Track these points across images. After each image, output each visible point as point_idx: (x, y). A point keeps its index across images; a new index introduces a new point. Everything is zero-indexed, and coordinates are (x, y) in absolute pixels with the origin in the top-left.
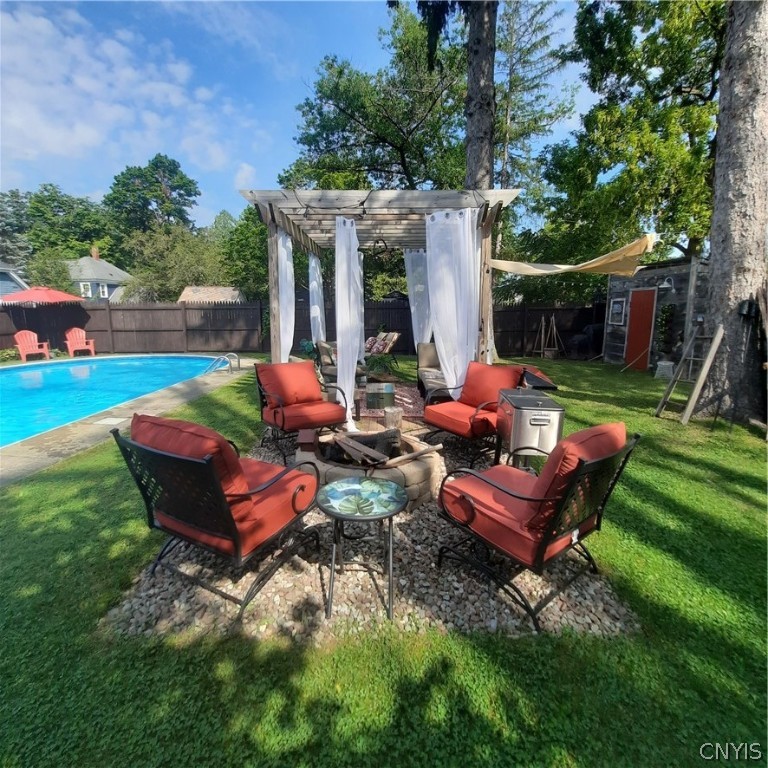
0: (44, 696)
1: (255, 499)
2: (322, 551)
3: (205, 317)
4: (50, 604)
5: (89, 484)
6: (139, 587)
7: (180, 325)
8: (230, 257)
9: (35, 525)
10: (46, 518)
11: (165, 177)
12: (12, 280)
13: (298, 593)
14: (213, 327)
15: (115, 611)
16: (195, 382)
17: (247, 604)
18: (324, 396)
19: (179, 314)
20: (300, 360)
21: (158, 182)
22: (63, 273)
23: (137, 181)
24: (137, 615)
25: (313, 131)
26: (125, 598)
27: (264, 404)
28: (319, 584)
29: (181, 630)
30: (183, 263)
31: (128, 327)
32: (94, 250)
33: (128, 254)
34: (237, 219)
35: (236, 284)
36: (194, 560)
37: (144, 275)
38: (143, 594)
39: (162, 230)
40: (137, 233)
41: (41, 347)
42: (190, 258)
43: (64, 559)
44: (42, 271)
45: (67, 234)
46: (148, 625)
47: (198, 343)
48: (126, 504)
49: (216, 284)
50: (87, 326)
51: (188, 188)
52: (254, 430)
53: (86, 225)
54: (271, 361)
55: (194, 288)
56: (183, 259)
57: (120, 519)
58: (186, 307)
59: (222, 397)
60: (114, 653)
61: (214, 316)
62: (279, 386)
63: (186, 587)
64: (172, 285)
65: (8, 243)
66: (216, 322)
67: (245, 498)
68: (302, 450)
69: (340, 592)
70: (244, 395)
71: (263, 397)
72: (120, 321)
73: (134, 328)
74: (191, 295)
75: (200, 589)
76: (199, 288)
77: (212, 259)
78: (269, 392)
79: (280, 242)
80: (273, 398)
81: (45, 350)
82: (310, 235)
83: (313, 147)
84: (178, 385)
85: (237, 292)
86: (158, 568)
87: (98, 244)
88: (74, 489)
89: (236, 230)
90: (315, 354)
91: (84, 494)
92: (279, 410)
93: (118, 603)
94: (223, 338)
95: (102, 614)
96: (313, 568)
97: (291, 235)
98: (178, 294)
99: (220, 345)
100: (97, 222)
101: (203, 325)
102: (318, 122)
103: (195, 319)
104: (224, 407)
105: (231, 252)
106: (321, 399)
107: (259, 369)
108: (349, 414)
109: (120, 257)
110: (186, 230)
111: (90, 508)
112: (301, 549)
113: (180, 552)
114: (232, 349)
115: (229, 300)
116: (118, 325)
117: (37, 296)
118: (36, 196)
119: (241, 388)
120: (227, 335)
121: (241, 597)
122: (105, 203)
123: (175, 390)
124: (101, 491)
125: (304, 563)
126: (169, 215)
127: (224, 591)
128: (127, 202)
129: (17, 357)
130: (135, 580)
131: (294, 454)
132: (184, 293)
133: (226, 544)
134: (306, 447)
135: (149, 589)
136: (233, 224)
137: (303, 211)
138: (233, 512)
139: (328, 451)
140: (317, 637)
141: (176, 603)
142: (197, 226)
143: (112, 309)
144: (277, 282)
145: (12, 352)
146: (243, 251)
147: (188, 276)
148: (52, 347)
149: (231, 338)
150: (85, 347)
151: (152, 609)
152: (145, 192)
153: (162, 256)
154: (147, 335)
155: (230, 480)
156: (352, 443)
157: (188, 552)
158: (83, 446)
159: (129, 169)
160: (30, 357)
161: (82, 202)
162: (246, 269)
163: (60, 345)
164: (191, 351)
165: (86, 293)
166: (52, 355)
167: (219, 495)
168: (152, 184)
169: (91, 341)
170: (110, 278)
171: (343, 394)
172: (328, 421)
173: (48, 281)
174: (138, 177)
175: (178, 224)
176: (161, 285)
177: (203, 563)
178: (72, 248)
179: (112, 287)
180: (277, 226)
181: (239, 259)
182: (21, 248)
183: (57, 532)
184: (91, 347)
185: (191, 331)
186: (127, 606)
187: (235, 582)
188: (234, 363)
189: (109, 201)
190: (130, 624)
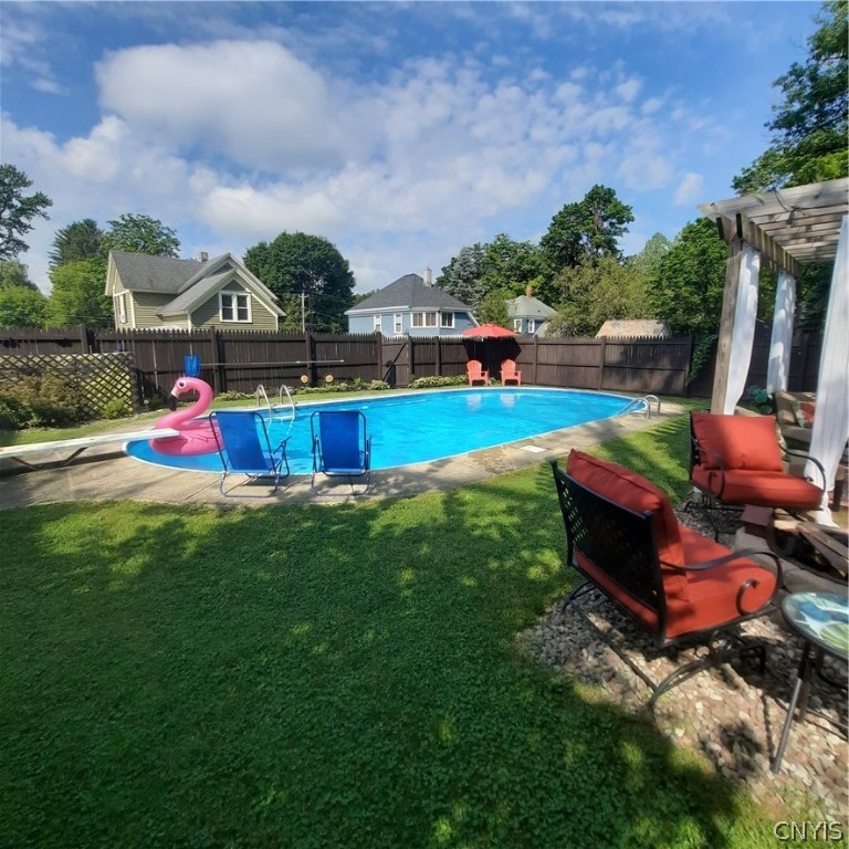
0: (475, 679)
1: (689, 576)
2: (767, 676)
3: (625, 353)
4: (482, 600)
5: (515, 503)
6: (550, 618)
7: (597, 361)
8: (658, 285)
9: (475, 527)
10: (483, 524)
11: (599, 208)
12: (468, 318)
13: (729, 714)
14: (633, 364)
15: (529, 631)
16: (609, 422)
17: (662, 693)
18: (785, 466)
19: (598, 349)
20: (753, 414)
21: (591, 214)
22: (503, 311)
23: (573, 218)
24: (548, 645)
25: (797, 106)
26: (538, 624)
27: (695, 461)
28: (762, 719)
29: (587, 683)
30: (606, 296)
31: (550, 362)
32: (529, 289)
33: (557, 291)
34: (672, 241)
35: (661, 316)
36: (603, 615)
37: (568, 310)
38: (554, 627)
39: (591, 263)
40: (567, 270)
41: (483, 375)
42: (614, 289)
43: (494, 564)
44: (489, 310)
45: (509, 277)
46: (557, 661)
47: (613, 381)
48: (542, 532)
49: (638, 317)
50: (518, 358)
51: (621, 215)
52: (675, 489)
53: (525, 267)
54: (709, 410)
55: (614, 321)
56: (606, 292)
57: (537, 546)
58: (606, 342)
59: (639, 444)
60: (528, 671)
61: (635, 352)
62: (722, 444)
63: (594, 640)
64: (592, 319)
65: (470, 289)
66: (636, 358)
67: (679, 571)
68: (747, 532)
69: (795, 746)
70: (664, 445)
71: (695, 452)
72: (545, 355)
73: (555, 362)
74: (611, 330)
75: (608, 649)
76: (621, 322)
77: (637, 289)
78: (705, 446)
79: (744, 261)
80: (712, 457)
81: (485, 378)
82: (785, 248)
83: (794, 129)
84: (592, 424)
85: (661, 326)
86: (569, 607)
87: (532, 283)
88: (502, 505)
89: (670, 254)
90: (770, 406)
91: (510, 511)
92: (718, 473)
93: (532, 625)
94: (641, 377)
95: (520, 629)
96: (754, 693)
97: (759, 250)
98: (598, 328)
99: (636, 384)
100: (533, 263)
101: (620, 363)
102: (808, 91)
103: (614, 355)
104: (640, 455)
105: (661, 279)
106: (779, 470)
107: (695, 419)
108: (826, 499)
109: (549, 295)
110: (613, 260)
111: (514, 526)
112: (736, 660)
113: (589, 599)
114: (650, 390)
115: (652, 334)
116: (542, 359)
117: (485, 331)
118: (492, 246)
119: (662, 437)
120: (646, 375)
121: (656, 681)
122: (542, 244)
123: (589, 428)
124: (523, 513)
125: (739, 680)
126: (598, 247)
127: (635, 663)
128: (560, 241)
129: (466, 382)
130: (548, 610)
131: (734, 533)
132: (603, 327)
133: (649, 616)
134: (753, 529)
135: (559, 625)
136: (666, 248)
137: (786, 217)
138: (665, 582)
139: (790, 545)
140: (755, 786)
141: (584, 651)
142: (625, 255)
143: (539, 343)
144: (732, 313)
145: (463, 378)
146: (676, 278)
147: (610, 308)
148: (490, 375)
149: (651, 377)
150: (514, 378)
151: (562, 646)
152: (578, 227)
153: (586, 290)
154: (566, 368)
155: (666, 546)
156: (830, 542)
157: (597, 603)
158: (511, 467)
159: (566, 207)
160: (476, 383)
161: (524, 245)
162: (676, 297)
163: (495, 374)
164: (605, 389)
165: (517, 330)
166: (490, 382)
167: (652, 559)
168: (586, 218)
169: (519, 373)
170: (538, 314)
171: (822, 469)
172: (786, 502)
173: (492, 319)
174: (573, 213)
175: (606, 254)
176: (582, 320)
177: (613, 621)
178: (511, 289)
179: (538, 322)
180: (742, 242)
181: (669, 287)
182: (477, 292)
183: (489, 538)
184: (518, 378)
185: (608, 368)
186: (539, 632)
187: (648, 660)
188: (654, 407)
189: (546, 242)
190: (542, 652)
